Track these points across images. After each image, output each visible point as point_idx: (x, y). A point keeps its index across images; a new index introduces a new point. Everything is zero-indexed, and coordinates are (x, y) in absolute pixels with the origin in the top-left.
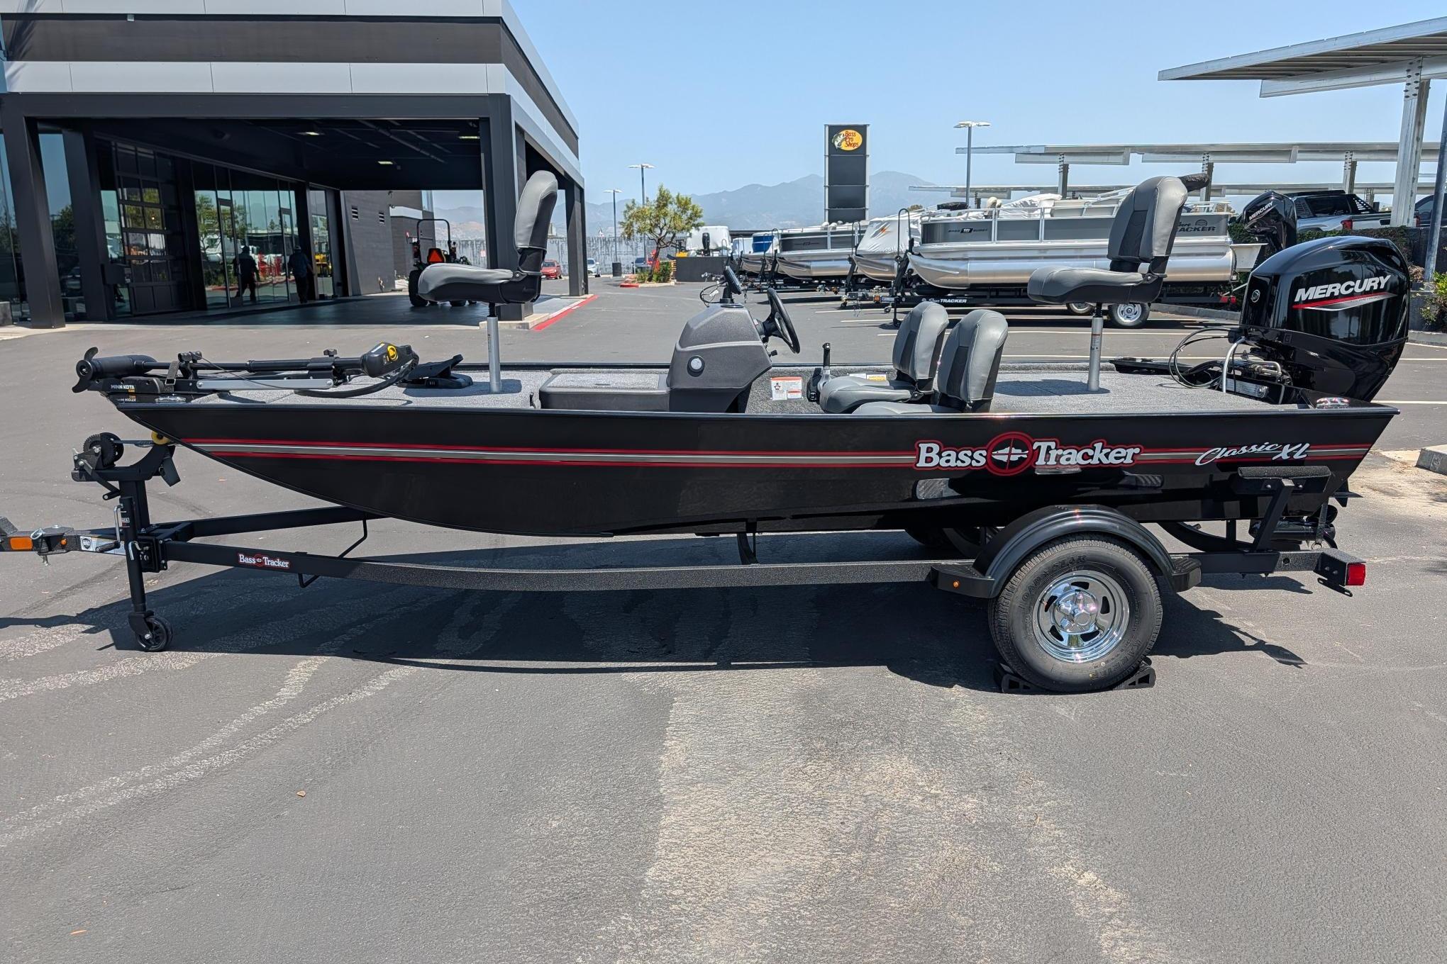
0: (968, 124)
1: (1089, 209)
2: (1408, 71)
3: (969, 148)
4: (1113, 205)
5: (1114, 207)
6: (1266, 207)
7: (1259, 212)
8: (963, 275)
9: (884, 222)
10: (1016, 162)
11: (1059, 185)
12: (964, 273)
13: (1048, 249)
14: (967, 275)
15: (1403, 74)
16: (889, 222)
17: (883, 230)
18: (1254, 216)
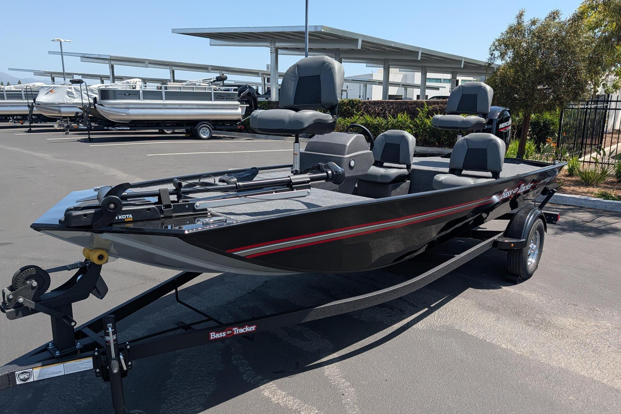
0: (59, 40)
1: (183, 87)
2: (271, 43)
3: (61, 52)
4: (194, 86)
5: (194, 87)
6: (247, 90)
7: (244, 92)
8: (128, 116)
9: (52, 87)
10: (81, 61)
11: (110, 74)
12: (129, 115)
13: (167, 105)
14: (130, 116)
15: (269, 44)
16: (54, 87)
17: (51, 91)
18: (242, 94)
